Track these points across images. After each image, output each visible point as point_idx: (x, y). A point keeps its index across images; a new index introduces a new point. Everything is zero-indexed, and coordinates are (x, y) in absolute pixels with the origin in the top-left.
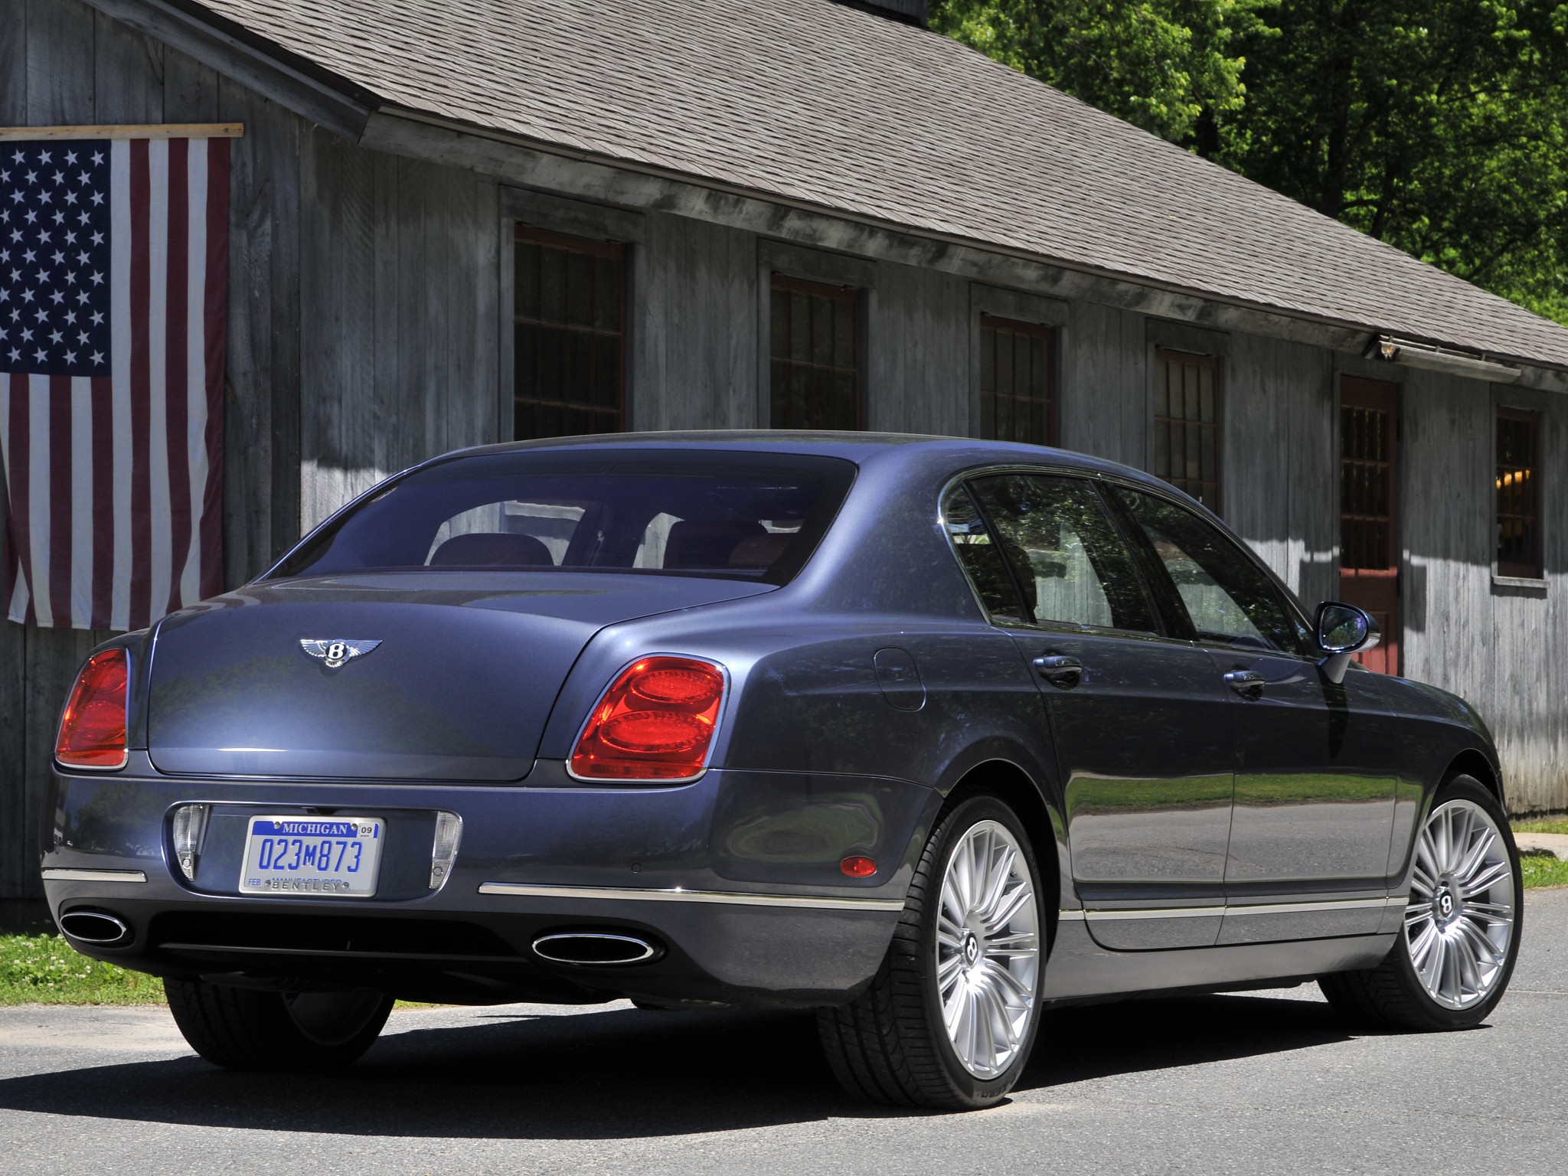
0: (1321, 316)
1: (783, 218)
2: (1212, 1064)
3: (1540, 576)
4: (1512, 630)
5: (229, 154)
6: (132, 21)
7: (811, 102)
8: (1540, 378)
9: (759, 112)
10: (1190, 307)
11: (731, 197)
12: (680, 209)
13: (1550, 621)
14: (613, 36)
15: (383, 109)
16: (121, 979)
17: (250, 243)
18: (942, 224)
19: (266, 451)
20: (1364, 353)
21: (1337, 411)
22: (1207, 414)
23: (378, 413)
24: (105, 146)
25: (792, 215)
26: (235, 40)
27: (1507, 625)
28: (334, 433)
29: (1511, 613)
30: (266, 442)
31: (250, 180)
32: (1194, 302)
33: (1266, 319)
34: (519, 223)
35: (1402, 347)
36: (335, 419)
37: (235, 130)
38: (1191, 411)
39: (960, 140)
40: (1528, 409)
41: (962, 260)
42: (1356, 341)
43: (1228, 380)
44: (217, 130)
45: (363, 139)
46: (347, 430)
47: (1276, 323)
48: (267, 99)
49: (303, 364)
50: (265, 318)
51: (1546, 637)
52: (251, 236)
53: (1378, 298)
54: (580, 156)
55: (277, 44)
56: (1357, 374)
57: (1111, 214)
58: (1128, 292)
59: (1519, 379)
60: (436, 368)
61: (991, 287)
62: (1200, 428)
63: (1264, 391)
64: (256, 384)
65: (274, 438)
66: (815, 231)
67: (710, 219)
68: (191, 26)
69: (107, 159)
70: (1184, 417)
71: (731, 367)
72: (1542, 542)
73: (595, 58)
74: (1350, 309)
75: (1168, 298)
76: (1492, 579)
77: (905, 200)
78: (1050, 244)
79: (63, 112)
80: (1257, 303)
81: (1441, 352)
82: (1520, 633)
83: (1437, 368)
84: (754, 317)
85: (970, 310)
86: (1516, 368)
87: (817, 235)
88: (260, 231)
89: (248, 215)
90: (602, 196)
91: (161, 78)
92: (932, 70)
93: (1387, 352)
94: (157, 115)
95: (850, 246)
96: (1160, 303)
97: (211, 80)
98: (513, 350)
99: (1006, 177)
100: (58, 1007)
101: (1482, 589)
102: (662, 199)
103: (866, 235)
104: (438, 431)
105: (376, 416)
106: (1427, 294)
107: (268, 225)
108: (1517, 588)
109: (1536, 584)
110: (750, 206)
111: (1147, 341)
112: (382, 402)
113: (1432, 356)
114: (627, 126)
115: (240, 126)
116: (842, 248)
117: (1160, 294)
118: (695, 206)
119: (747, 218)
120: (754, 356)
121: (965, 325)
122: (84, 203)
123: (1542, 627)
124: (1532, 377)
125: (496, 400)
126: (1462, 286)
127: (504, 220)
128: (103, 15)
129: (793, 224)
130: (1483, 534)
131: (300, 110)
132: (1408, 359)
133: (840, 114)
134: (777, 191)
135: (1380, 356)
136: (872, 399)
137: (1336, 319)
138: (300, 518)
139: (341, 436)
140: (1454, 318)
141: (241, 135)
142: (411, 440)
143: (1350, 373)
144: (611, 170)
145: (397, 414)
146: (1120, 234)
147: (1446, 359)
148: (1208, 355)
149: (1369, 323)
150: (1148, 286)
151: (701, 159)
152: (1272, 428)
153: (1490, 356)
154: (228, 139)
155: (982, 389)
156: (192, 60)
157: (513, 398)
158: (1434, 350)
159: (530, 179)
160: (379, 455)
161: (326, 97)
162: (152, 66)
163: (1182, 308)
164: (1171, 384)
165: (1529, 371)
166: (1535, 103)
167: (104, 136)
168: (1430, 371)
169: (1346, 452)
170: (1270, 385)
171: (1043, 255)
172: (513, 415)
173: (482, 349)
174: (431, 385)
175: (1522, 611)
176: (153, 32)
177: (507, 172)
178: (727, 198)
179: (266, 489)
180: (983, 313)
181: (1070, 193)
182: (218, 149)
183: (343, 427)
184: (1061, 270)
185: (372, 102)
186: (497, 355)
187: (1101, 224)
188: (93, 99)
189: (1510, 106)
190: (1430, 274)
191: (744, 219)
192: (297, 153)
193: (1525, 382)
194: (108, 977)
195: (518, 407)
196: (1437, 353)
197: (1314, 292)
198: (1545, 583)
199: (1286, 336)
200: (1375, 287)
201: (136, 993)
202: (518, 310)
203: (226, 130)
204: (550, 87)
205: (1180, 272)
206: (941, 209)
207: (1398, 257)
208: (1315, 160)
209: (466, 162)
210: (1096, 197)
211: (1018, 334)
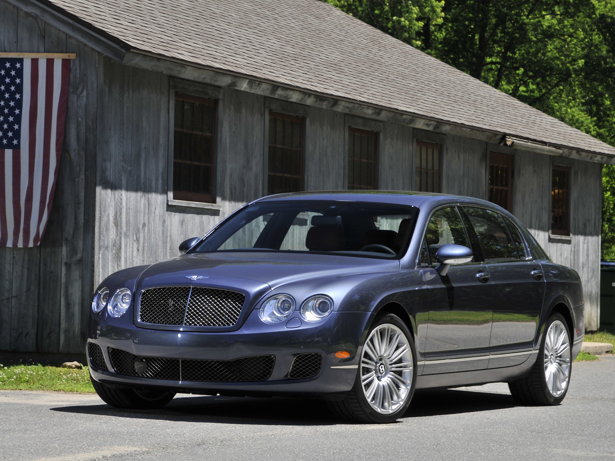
0: (483, 128)
1: (276, 90)
2: (446, 415)
3: (569, 235)
4: (557, 257)
5: (70, 65)
6: (34, 13)
7: (280, 38)
8: (570, 154)
9: (261, 44)
10: (431, 125)
11: (257, 82)
12: (238, 87)
13: (572, 254)
14: (203, 11)
15: (132, 50)
16: (28, 381)
17: (77, 100)
18: (336, 92)
19: (82, 180)
20: (500, 143)
21: (488, 166)
22: (436, 167)
23: (124, 166)
24: (21, 61)
25: (279, 89)
26: (74, 22)
27: (555, 255)
28: (108, 173)
29: (557, 250)
30: (83, 177)
31: (78, 76)
32: (432, 122)
33: (461, 130)
34: (176, 92)
35: (515, 141)
36: (109, 168)
37: (73, 56)
38: (430, 166)
39: (337, 53)
40: (565, 166)
41: (343, 106)
42: (496, 138)
43: (445, 154)
44: (66, 56)
45: (123, 62)
46: (113, 173)
47: (465, 131)
48: (86, 45)
49: (98, 147)
50: (83, 129)
51: (571, 260)
52: (78, 97)
53: (505, 120)
54: (202, 67)
55: (90, 24)
56: (496, 151)
57: (398, 85)
58: (407, 119)
59: (562, 154)
60: (145, 148)
61: (353, 116)
62: (433, 173)
63: (459, 158)
64: (79, 154)
65: (86, 175)
66: (288, 95)
67: (248, 90)
68: (57, 16)
69: (22, 65)
70: (427, 169)
71: (254, 148)
72: (570, 221)
73: (199, 22)
74: (494, 125)
75: (423, 121)
76: (549, 236)
77: (321, 82)
78: (377, 99)
79: (5, 47)
80: (457, 123)
81: (530, 143)
82: (560, 258)
83: (529, 150)
84: (263, 128)
85: (345, 125)
86: (561, 149)
87: (289, 97)
88: (81, 95)
89: (77, 89)
90: (209, 82)
91: (44, 35)
92: (322, 20)
93: (509, 143)
94: (42, 49)
95: (301, 101)
96: (419, 123)
97: (64, 36)
98: (173, 142)
99: (357, 69)
100: (6, 391)
101: (545, 240)
102: (231, 83)
103: (307, 97)
104: (145, 173)
105: (123, 167)
106: (525, 117)
107: (85, 93)
108: (559, 240)
109: (567, 238)
110: (264, 86)
111: (413, 137)
112: (125, 161)
113: (527, 145)
114: (216, 53)
115: (75, 54)
116: (298, 102)
117: (419, 119)
118: (244, 86)
119: (263, 90)
120: (262, 144)
121: (343, 131)
122: (13, 82)
123: (569, 256)
124: (567, 153)
125: (167, 161)
126: (539, 113)
127: (171, 91)
128: (21, 10)
129: (280, 93)
130: (546, 217)
131: (99, 49)
132: (517, 146)
133: (291, 43)
134: (274, 80)
135: (506, 145)
136: (307, 161)
137: (489, 130)
138: (95, 206)
139: (110, 174)
140: (536, 128)
141: (75, 58)
142: (136, 176)
143: (494, 151)
144: (213, 72)
145: (131, 166)
146: (403, 94)
147: (532, 146)
148: (437, 144)
149: (502, 131)
150: (415, 116)
151: (245, 67)
152: (462, 173)
153: (550, 144)
154: (70, 60)
155: (349, 157)
156: (56, 28)
157: (173, 160)
158: (528, 142)
159: (182, 76)
160: (124, 182)
161: (109, 45)
162: (40, 30)
163: (428, 125)
164: (422, 155)
165: (566, 150)
166: (571, 20)
167: (21, 57)
168: (526, 151)
169: (491, 184)
170: (462, 156)
171: (375, 104)
172: (173, 166)
173: (162, 141)
174: (143, 155)
175: (561, 249)
176: (42, 18)
177: (175, 73)
178: (255, 83)
179: (82, 195)
180: (349, 127)
181: (382, 76)
182: (66, 63)
183: (111, 171)
184: (381, 110)
185: (127, 47)
186: (167, 143)
187: (395, 89)
188: (17, 42)
189: (560, 22)
190: (526, 108)
191: (261, 91)
192: (97, 65)
193: (564, 155)
194: (22, 380)
195: (175, 164)
196: (529, 144)
197: (479, 118)
198: (571, 238)
199: (468, 136)
200: (504, 115)
201: (34, 386)
202: (176, 126)
203: (69, 56)
204: (186, 37)
205: (427, 110)
206: (334, 85)
207: (513, 101)
208: (473, 44)
209: (160, 70)
210: (392, 77)
211: (363, 135)
